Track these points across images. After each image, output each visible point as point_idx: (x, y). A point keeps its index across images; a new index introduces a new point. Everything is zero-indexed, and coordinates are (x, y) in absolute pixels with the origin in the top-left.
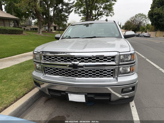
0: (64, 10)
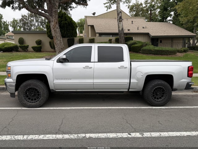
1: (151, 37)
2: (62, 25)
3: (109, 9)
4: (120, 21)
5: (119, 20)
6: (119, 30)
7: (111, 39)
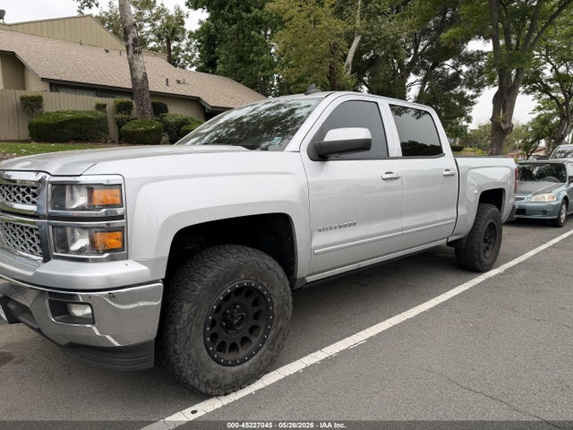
0: (462, 77)
1: (210, 108)
3: (86, 8)
4: (135, 52)
5: (131, 48)
6: (134, 80)
7: (104, 103)
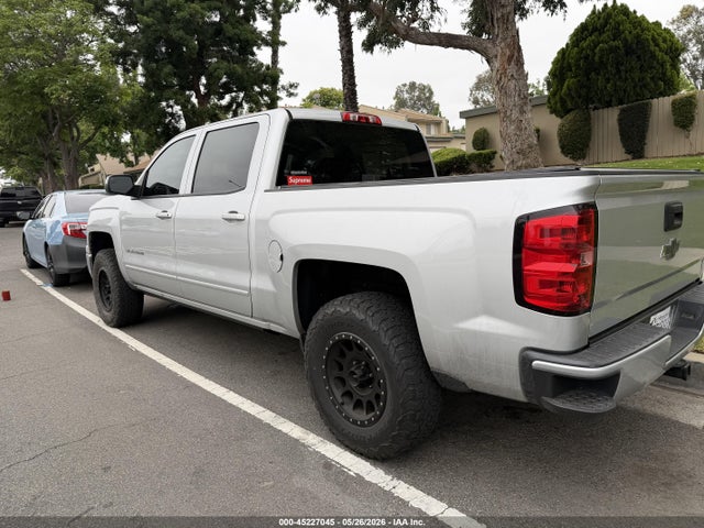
2: (597, 58)
